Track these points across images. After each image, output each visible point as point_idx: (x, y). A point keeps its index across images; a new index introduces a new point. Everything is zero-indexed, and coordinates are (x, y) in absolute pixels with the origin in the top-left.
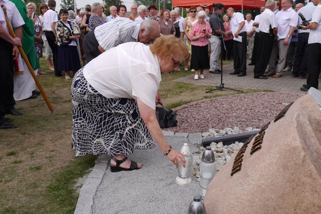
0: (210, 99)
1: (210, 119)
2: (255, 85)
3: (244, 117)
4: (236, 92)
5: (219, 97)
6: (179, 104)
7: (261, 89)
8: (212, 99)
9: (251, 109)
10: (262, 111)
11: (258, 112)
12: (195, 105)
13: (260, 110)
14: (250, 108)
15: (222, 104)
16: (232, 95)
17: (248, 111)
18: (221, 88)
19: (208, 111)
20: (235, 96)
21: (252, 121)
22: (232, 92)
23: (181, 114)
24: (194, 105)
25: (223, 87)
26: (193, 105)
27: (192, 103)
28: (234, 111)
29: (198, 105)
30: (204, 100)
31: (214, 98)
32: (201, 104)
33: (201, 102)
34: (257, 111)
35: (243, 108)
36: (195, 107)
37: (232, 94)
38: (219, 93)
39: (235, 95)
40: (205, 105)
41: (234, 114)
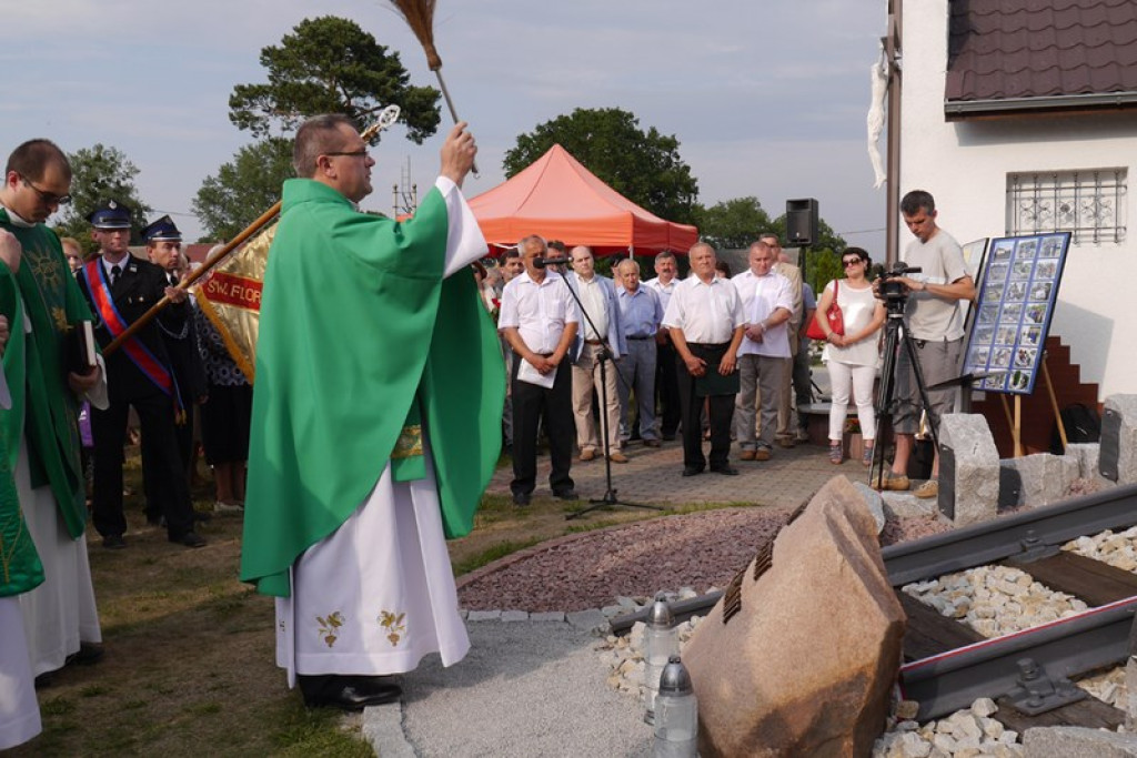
0: (587, 534)
1: (608, 580)
2: (702, 493)
3: (696, 568)
4: (654, 513)
5: (613, 528)
6: (508, 549)
7: (724, 502)
8: (593, 532)
9: (711, 550)
10: (739, 553)
11: (730, 554)
12: (553, 548)
13: (734, 551)
14: (707, 548)
15: (626, 544)
16: (646, 522)
17: (702, 553)
18: (608, 503)
19: (593, 561)
20: (655, 523)
21: (719, 574)
22: (642, 514)
23: (524, 574)
24: (551, 551)
25: (614, 501)
26: (546, 550)
27: (542, 546)
28: (665, 558)
29: (559, 550)
30: (572, 536)
31: (600, 531)
32: (568, 546)
33: (567, 543)
34: (725, 553)
35: (688, 549)
36: (552, 554)
37: (646, 519)
38: (607, 517)
39: (655, 520)
40: (581, 547)
41: (669, 564)
